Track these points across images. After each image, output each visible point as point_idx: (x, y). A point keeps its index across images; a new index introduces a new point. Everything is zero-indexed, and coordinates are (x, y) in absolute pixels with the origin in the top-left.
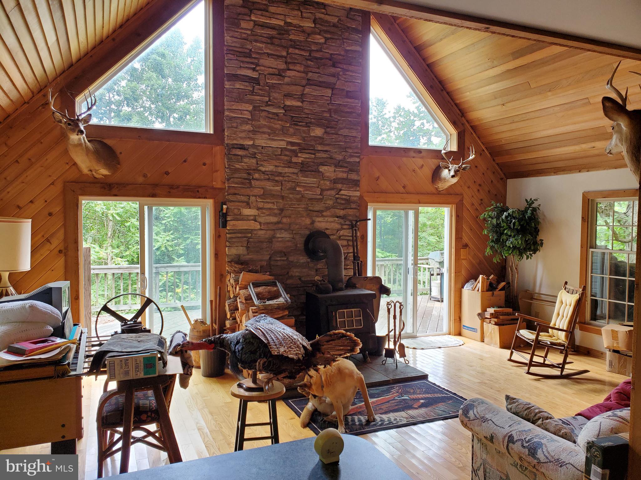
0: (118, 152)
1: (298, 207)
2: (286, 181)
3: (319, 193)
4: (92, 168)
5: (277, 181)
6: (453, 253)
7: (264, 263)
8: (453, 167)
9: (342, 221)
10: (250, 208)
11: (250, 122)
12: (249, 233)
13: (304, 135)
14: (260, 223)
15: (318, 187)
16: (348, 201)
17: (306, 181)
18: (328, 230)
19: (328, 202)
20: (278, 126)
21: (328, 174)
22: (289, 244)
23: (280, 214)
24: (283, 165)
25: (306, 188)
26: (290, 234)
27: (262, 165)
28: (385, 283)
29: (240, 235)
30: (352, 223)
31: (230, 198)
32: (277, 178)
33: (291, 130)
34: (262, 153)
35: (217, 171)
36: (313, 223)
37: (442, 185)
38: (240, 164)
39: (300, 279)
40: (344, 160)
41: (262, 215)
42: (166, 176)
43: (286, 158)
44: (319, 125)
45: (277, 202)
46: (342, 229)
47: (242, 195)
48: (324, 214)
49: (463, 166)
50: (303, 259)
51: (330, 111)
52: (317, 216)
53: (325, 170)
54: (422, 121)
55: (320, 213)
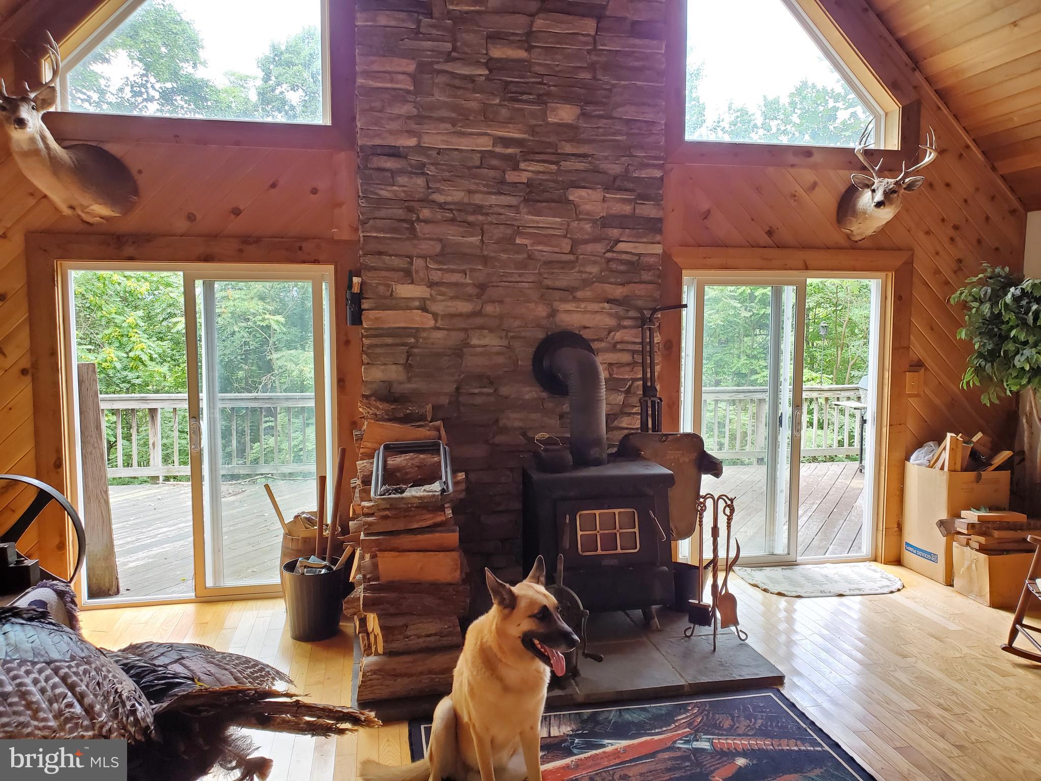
0: (134, 171)
1: (519, 279)
2: (491, 223)
3: (567, 249)
4: (74, 203)
5: (470, 224)
6: (886, 381)
7: (444, 400)
8: (881, 184)
9: (620, 310)
10: (412, 283)
11: (411, 98)
12: (410, 336)
13: (533, 122)
14: (435, 316)
15: (565, 236)
16: (635, 266)
17: (538, 222)
18: (588, 330)
19: (589, 269)
20: (474, 105)
21: (588, 207)
22: (500, 360)
23: (479, 296)
24: (486, 189)
25: (539, 239)
26: (501, 338)
27: (438, 191)
28: (710, 447)
29: (389, 340)
30: (642, 314)
31: (370, 261)
32: (471, 218)
33: (504, 112)
34: (440, 164)
35: (339, 205)
36: (553, 313)
37: (859, 228)
38: (389, 188)
39: (524, 434)
40: (626, 176)
41: (440, 297)
42: (233, 216)
43: (492, 173)
44: (567, 99)
45: (472, 270)
46: (620, 327)
47: (396, 255)
48: (579, 294)
49: (907, 180)
50: (531, 392)
51: (592, 67)
52: (563, 300)
53: (580, 197)
54: (851, 110)
55: (569, 292)
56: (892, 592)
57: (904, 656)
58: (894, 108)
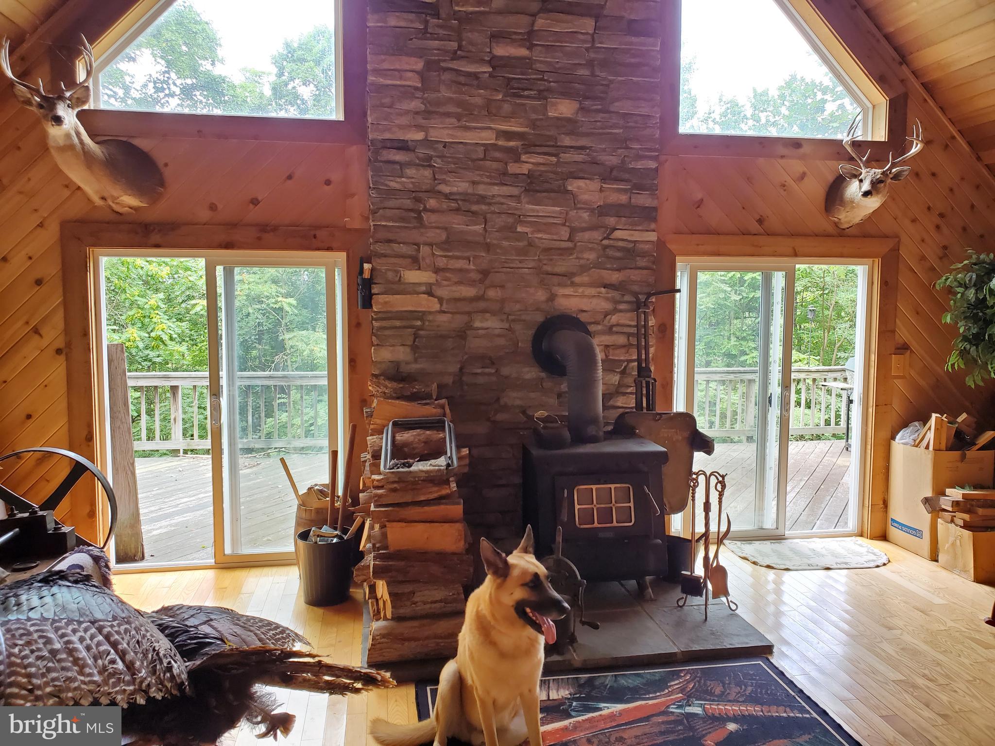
0: (160, 164)
1: (520, 265)
2: (493, 213)
3: (566, 236)
4: (106, 195)
5: (474, 213)
6: (872, 364)
7: (449, 380)
8: (869, 175)
9: (616, 295)
10: (419, 269)
11: (419, 94)
12: (417, 319)
13: (534, 116)
14: (441, 300)
15: (564, 225)
16: (631, 252)
17: (538, 211)
18: (584, 314)
19: (586, 256)
20: (478, 101)
21: (585, 197)
22: (502, 342)
23: (481, 281)
24: (488, 180)
25: (538, 227)
26: (502, 321)
27: (444, 182)
28: (702, 426)
29: (398, 323)
30: (638, 299)
31: (379, 248)
32: (474, 208)
33: (507, 108)
34: (445, 157)
35: (352, 195)
36: (552, 298)
37: (846, 217)
38: (398, 180)
39: (524, 412)
40: (622, 167)
41: (445, 283)
42: (251, 206)
43: (495, 165)
44: (566, 94)
45: (475, 257)
46: (615, 311)
47: (404, 243)
48: (577, 279)
49: (894, 170)
50: (531, 372)
51: (590, 64)
52: (560, 285)
53: (579, 188)
54: (839, 102)
55: (567, 277)
56: (878, 566)
57: (890, 629)
58: (882, 101)
